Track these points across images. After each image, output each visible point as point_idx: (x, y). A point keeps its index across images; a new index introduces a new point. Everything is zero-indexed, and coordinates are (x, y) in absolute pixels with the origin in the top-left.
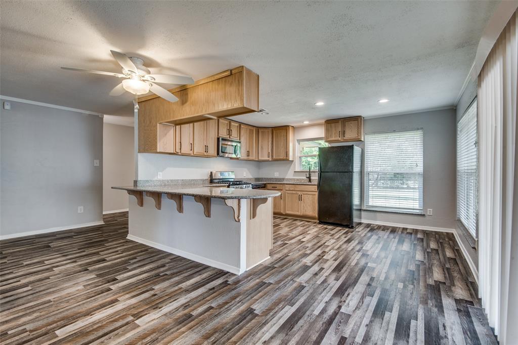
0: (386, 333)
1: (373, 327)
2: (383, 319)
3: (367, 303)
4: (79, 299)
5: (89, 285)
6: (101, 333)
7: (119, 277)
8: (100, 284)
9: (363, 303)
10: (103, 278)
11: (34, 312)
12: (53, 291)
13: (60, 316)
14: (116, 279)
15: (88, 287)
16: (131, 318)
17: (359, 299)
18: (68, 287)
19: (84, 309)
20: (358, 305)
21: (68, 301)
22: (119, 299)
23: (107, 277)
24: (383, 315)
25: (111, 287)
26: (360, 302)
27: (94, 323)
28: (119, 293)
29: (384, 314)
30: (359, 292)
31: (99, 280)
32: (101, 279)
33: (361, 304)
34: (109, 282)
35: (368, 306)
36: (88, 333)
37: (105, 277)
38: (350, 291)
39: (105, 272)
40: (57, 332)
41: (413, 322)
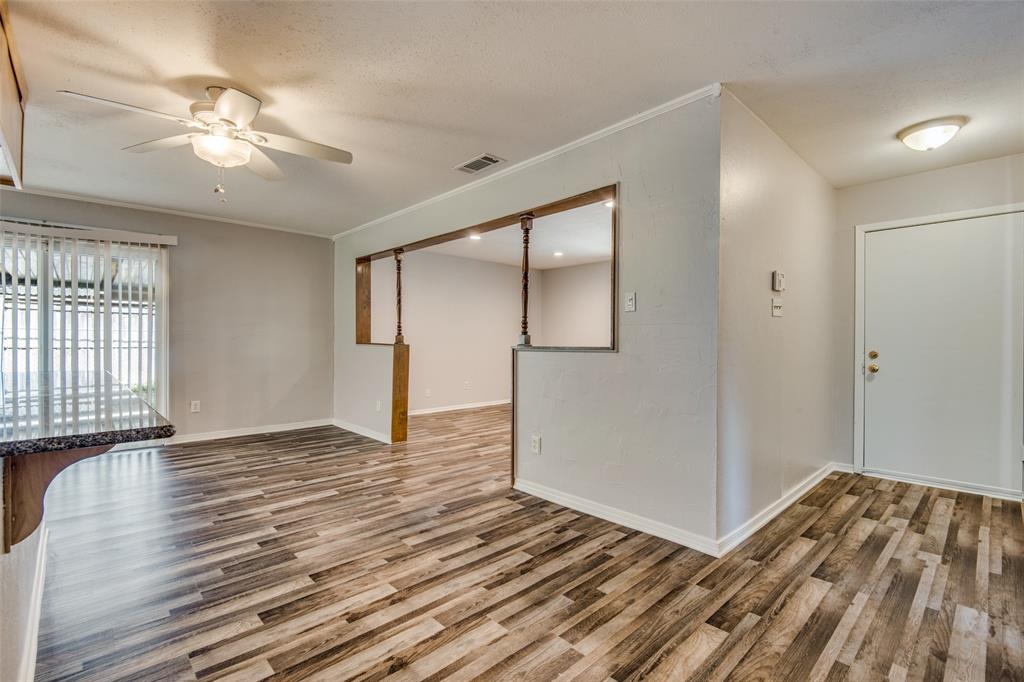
4: (321, 518)
5: (310, 537)
6: (298, 489)
7: (257, 547)
8: (290, 538)
10: (283, 548)
11: (371, 509)
12: (362, 532)
13: (339, 504)
14: (260, 544)
15: (310, 533)
16: (266, 496)
18: (342, 536)
19: (314, 507)
21: (336, 517)
22: (270, 514)
23: (276, 550)
25: (273, 530)
27: (304, 496)
28: (266, 522)
31: (292, 545)
32: (288, 547)
34: (276, 539)
36: (309, 490)
37: (279, 549)
39: (276, 564)
40: (337, 493)
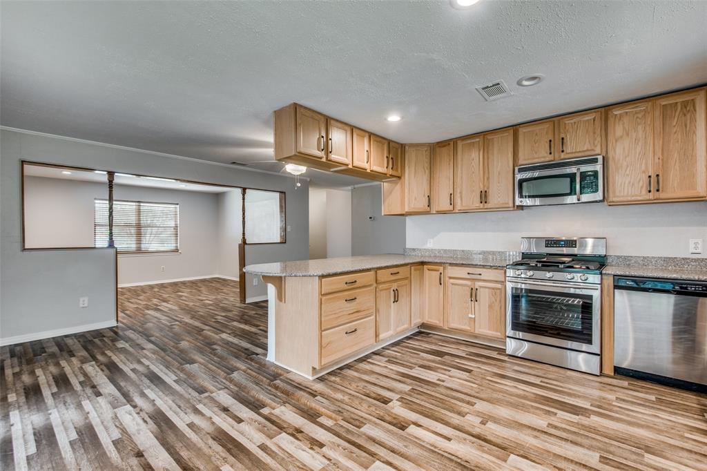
0: (62, 421)
1: (80, 416)
2: (75, 428)
3: (111, 430)
9: (116, 426)
17: (126, 427)
20: (119, 420)
24: (79, 432)
26: (121, 424)
29: (78, 434)
30: (139, 434)
33: (117, 424)
35: (106, 428)
38: (150, 426)
41: (33, 449)
